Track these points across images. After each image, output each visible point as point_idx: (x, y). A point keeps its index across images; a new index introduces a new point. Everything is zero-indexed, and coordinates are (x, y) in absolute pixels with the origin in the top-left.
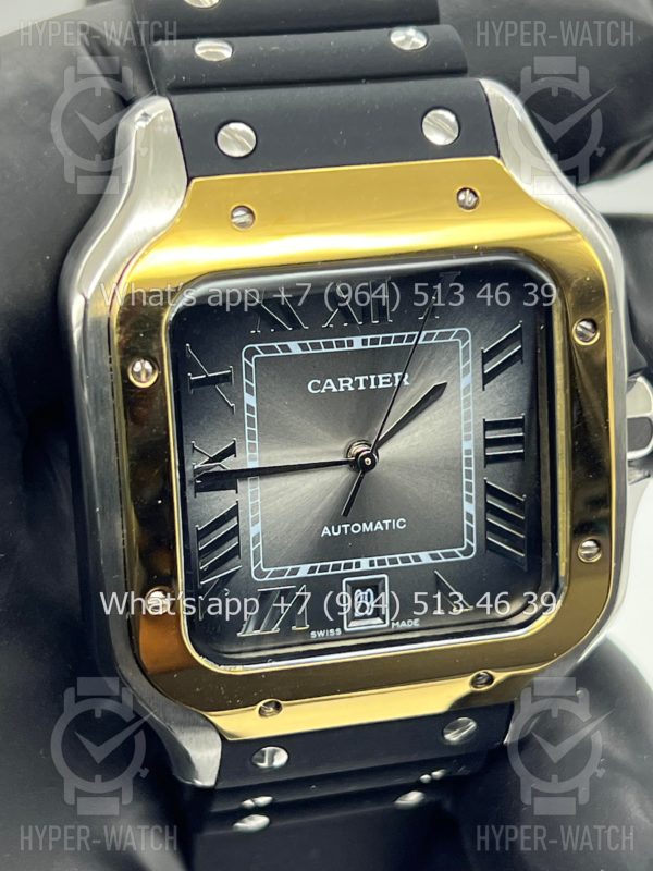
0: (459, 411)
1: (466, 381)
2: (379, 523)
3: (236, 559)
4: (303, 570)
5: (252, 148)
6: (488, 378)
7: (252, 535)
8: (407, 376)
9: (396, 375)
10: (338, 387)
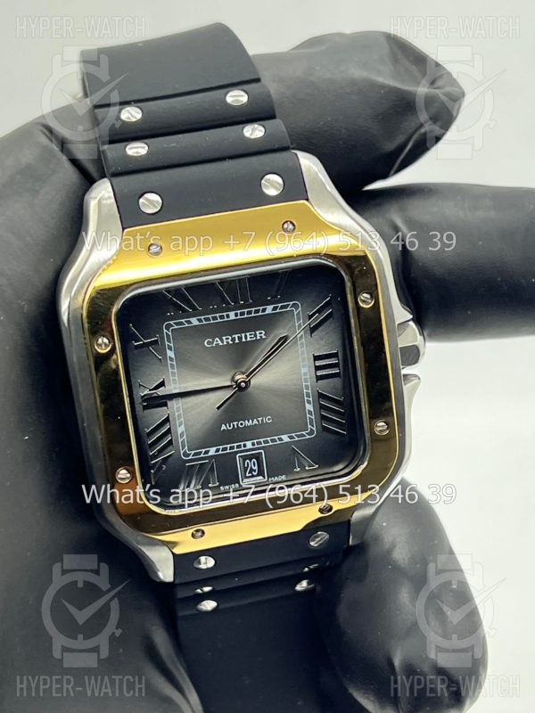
0: (298, 350)
2: (255, 420)
3: (171, 447)
4: (212, 451)
5: (159, 208)
6: (313, 330)
7: (179, 433)
8: (263, 332)
9: (257, 332)
10: (222, 342)
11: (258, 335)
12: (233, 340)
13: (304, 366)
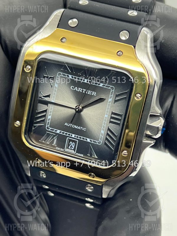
0: (106, 107)
1: (110, 100)
2: (79, 127)
3: (43, 122)
4: (58, 131)
5: (76, 25)
6: (116, 101)
7: (48, 118)
8: (96, 93)
9: (93, 92)
10: (78, 90)
11: (93, 93)
12: (83, 91)
13: (107, 114)
